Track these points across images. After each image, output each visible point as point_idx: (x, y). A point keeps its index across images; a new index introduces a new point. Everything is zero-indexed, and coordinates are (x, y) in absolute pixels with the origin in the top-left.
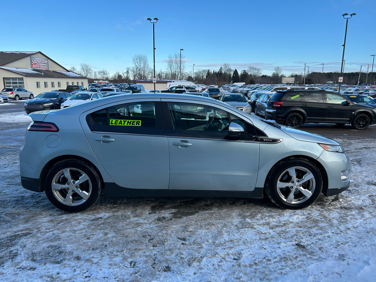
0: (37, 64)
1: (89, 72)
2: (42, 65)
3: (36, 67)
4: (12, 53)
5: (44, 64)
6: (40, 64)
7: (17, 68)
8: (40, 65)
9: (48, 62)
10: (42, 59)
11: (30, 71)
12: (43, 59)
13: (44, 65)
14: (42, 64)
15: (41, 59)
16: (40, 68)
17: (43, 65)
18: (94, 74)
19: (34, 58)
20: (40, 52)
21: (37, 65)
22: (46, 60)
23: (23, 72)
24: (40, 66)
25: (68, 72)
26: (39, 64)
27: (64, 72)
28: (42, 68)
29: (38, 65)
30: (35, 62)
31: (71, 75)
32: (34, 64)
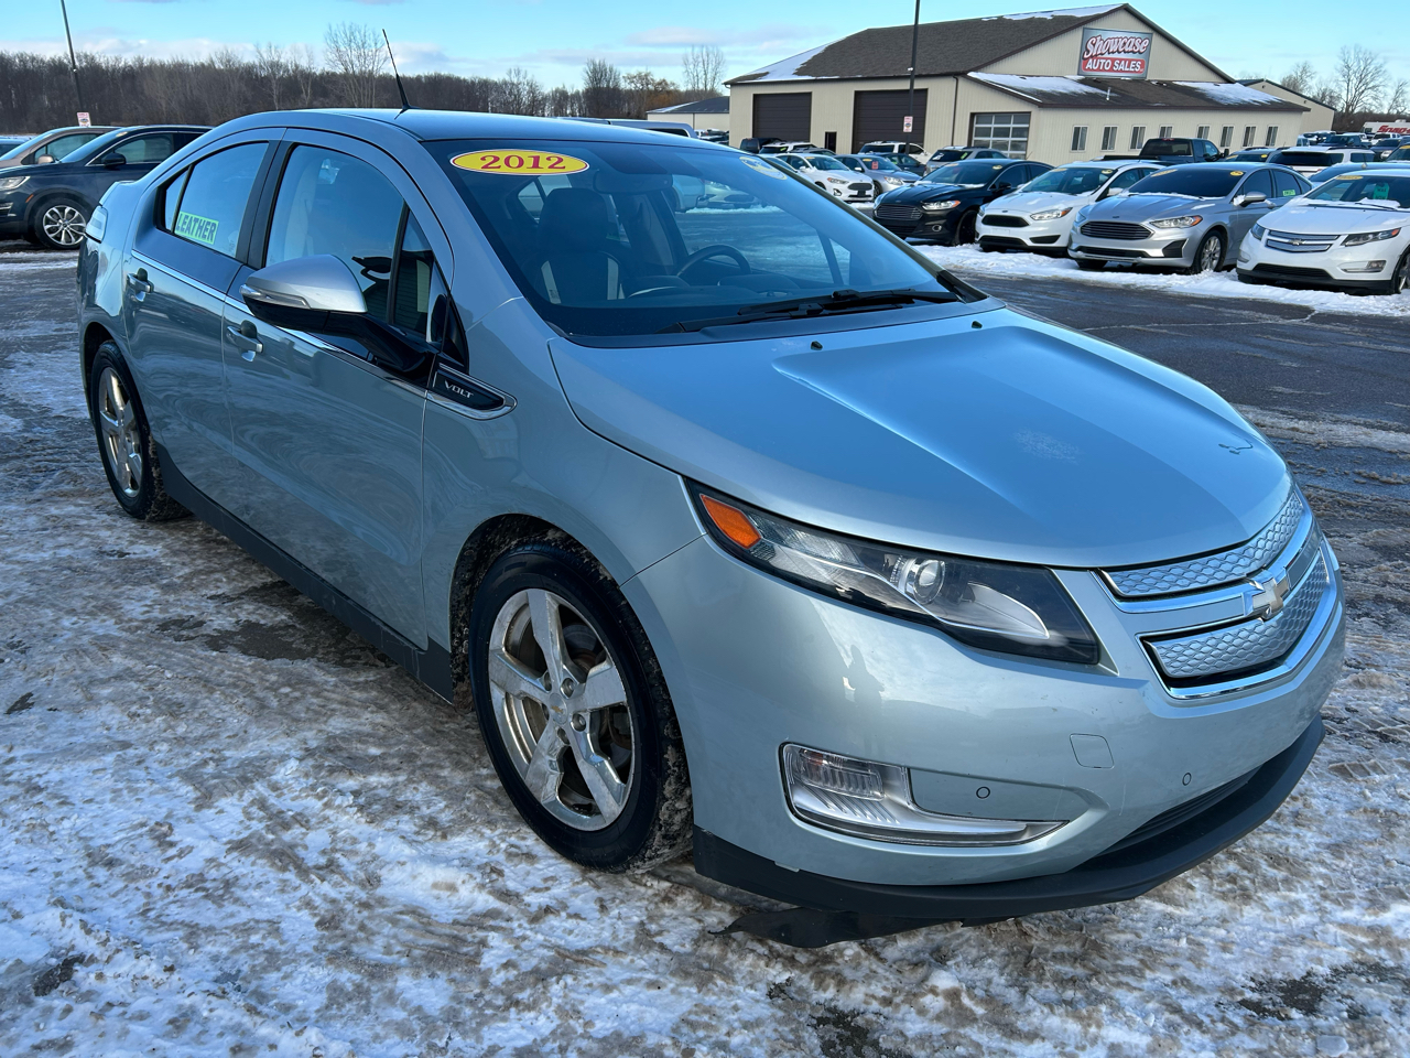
0: (1106, 55)
1: (1370, 85)
2: (1121, 60)
3: (1098, 70)
4: (1031, 21)
5: (1130, 56)
6: (1116, 55)
7: (1023, 77)
8: (1113, 60)
9: (1148, 48)
10: (1129, 35)
11: (1069, 84)
12: (1133, 35)
13: (1130, 61)
14: (1122, 56)
15: (1123, 35)
16: (1111, 70)
17: (1125, 60)
18: (1391, 93)
19: (1100, 33)
20: (1126, 9)
21: (1103, 61)
22: (1143, 36)
23: (1038, 91)
24: (1113, 65)
25: (1224, 87)
26: (1111, 56)
27: (1209, 86)
28: (1121, 71)
29: (1107, 59)
30: (1100, 48)
31: (1231, 96)
32: (1091, 56)
